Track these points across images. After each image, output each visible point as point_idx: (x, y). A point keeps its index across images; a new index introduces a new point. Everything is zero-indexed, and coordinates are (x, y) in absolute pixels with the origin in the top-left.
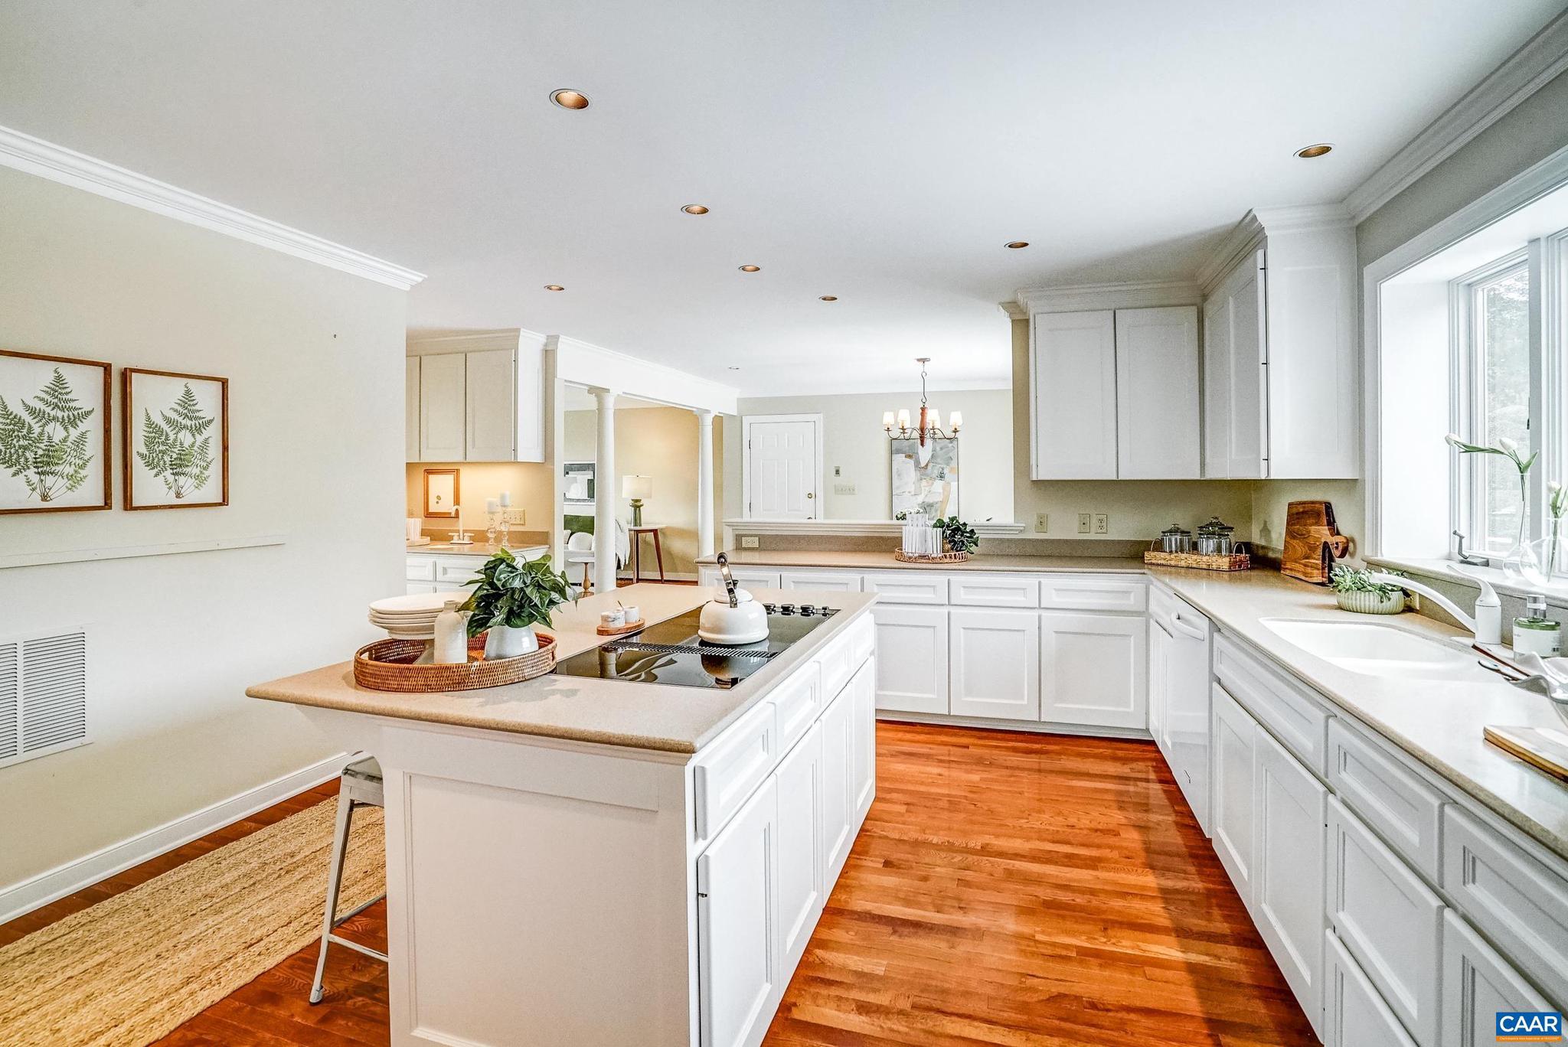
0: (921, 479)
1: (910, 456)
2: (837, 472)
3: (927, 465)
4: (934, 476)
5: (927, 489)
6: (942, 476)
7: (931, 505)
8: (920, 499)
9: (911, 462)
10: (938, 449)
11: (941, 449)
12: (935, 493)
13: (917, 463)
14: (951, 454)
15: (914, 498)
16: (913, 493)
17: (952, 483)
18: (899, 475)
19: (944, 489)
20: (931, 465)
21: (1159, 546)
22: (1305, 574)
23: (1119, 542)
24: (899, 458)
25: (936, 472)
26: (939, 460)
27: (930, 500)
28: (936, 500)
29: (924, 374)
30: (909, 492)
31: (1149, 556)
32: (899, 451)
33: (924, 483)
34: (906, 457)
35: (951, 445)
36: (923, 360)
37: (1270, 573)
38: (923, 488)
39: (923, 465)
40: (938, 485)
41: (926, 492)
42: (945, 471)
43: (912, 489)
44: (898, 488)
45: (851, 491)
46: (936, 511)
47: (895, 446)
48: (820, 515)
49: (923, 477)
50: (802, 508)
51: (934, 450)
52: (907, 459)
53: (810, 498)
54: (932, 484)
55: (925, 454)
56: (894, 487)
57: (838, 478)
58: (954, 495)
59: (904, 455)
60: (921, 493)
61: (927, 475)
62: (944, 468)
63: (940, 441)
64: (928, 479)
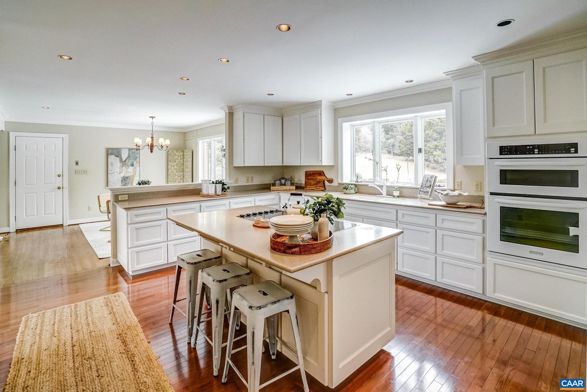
0: (123, 166)
1: (118, 157)
2: (77, 163)
3: (125, 160)
4: (129, 165)
5: (126, 170)
6: (132, 165)
7: (127, 178)
8: (122, 175)
9: (118, 159)
10: (131, 153)
11: (132, 153)
12: (129, 172)
13: (121, 159)
14: (137, 156)
15: (119, 174)
16: (119, 172)
17: (137, 168)
18: (111, 165)
19: (134, 171)
20: (127, 160)
21: (274, 185)
22: (316, 188)
23: (256, 185)
24: (112, 158)
25: (130, 163)
26: (131, 158)
27: (127, 175)
28: (130, 175)
29: (153, 123)
30: (117, 172)
31: (272, 188)
32: (111, 154)
33: (124, 168)
34: (115, 156)
35: (136, 152)
36: (152, 117)
37: (302, 190)
38: (123, 170)
39: (124, 160)
40: (131, 169)
41: (125, 172)
42: (134, 163)
43: (118, 171)
44: (112, 170)
45: (85, 172)
46: (130, 180)
47: (110, 152)
48: (66, 185)
49: (124, 165)
50: (54, 182)
51: (129, 154)
52: (116, 158)
53: (59, 176)
54: (128, 168)
55: (124, 156)
56: (109, 170)
57: (77, 166)
58: (138, 173)
59: (114, 156)
60: (123, 173)
61: (125, 164)
62: (133, 162)
63: (132, 150)
64: (126, 166)
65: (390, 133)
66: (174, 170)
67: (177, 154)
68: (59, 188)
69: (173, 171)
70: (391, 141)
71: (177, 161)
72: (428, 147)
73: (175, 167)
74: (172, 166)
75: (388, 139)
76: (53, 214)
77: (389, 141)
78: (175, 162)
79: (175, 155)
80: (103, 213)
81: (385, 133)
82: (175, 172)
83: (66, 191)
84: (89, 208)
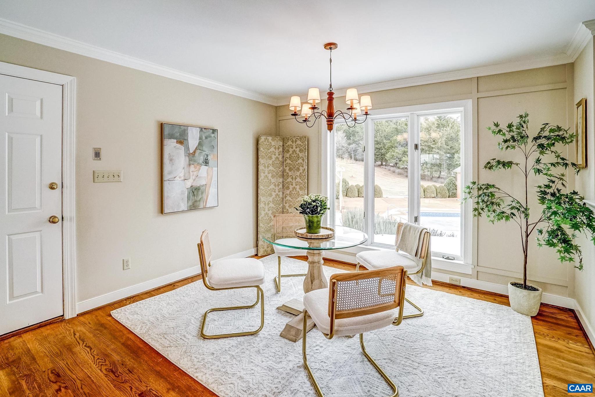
0: (190, 165)
1: (181, 143)
2: (97, 155)
3: (195, 152)
4: (201, 162)
5: (195, 173)
6: (206, 162)
7: (198, 189)
8: (189, 184)
9: (182, 148)
10: (204, 137)
11: (206, 138)
12: (200, 177)
13: (187, 148)
14: (213, 144)
15: (184, 182)
16: (183, 178)
17: (214, 168)
18: (171, 160)
19: (208, 175)
20: (198, 152)
24: (170, 145)
25: (201, 159)
26: (204, 148)
27: (197, 184)
28: (202, 184)
32: (171, 137)
33: (192, 168)
34: (177, 142)
35: (213, 135)
38: (191, 173)
39: (191, 151)
40: (204, 170)
41: (194, 177)
42: (209, 158)
43: (182, 174)
44: (170, 173)
45: (116, 177)
46: (201, 194)
47: (166, 131)
48: (70, 211)
49: (191, 162)
50: (37, 205)
51: (200, 138)
52: (179, 145)
53: (52, 187)
54: (200, 169)
55: (193, 142)
56: (165, 172)
57: (97, 162)
58: (215, 178)
59: (175, 140)
60: (190, 178)
61: (195, 161)
62: (207, 156)
63: (205, 131)
64: (196, 164)
65: (351, 138)
66: (269, 173)
67: (273, 143)
68: (52, 220)
69: (266, 176)
70: (353, 146)
71: (273, 157)
72: (397, 153)
73: (269, 168)
74: (265, 166)
75: (349, 144)
76: (36, 292)
77: (351, 146)
78: (271, 158)
79: (271, 146)
80: (213, 289)
81: (347, 138)
82: (270, 178)
83: (71, 227)
84: (125, 264)
